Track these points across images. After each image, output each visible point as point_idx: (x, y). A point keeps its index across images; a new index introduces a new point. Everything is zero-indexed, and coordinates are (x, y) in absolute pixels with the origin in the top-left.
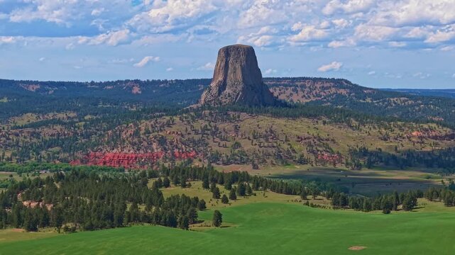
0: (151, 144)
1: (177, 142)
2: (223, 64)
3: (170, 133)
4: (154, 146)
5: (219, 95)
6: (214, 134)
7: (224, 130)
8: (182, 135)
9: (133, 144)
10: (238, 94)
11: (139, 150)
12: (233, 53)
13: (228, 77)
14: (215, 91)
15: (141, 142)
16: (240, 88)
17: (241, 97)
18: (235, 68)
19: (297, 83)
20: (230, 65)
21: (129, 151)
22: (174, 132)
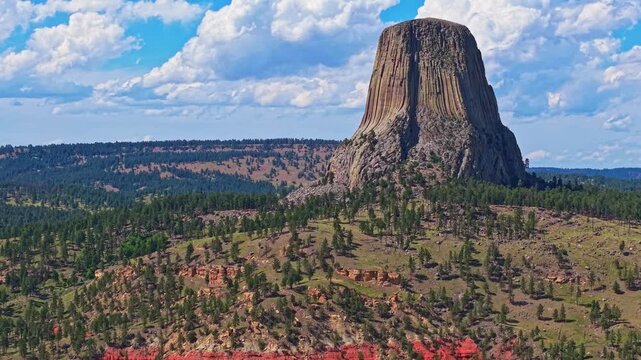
0: (325, 318)
1: (401, 309)
2: (403, 70)
3: (359, 278)
4: (337, 322)
5: (404, 156)
6: (497, 276)
7: (527, 265)
8: (406, 285)
9: (269, 320)
10: (461, 155)
11: (295, 342)
12: (427, 40)
13: (420, 107)
14: (390, 146)
15: (290, 314)
16: (463, 135)
17: (470, 164)
18: (440, 83)
19: (277, 150)
20: (423, 74)
21: (263, 346)
22: (373, 274)
